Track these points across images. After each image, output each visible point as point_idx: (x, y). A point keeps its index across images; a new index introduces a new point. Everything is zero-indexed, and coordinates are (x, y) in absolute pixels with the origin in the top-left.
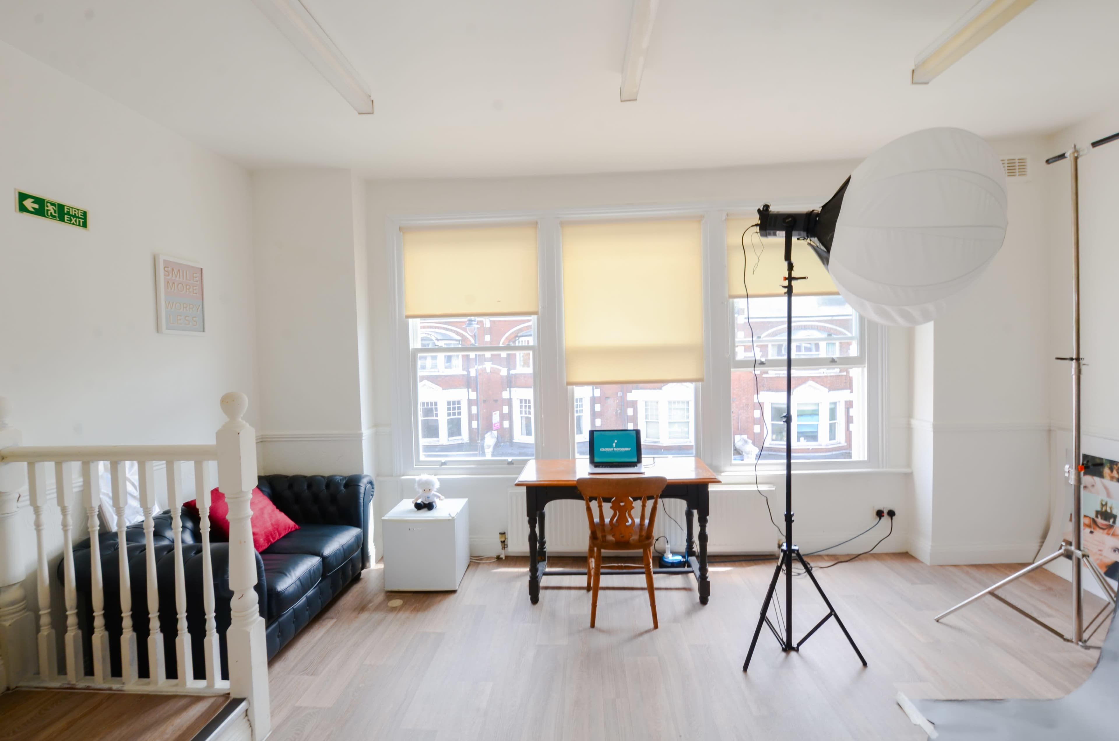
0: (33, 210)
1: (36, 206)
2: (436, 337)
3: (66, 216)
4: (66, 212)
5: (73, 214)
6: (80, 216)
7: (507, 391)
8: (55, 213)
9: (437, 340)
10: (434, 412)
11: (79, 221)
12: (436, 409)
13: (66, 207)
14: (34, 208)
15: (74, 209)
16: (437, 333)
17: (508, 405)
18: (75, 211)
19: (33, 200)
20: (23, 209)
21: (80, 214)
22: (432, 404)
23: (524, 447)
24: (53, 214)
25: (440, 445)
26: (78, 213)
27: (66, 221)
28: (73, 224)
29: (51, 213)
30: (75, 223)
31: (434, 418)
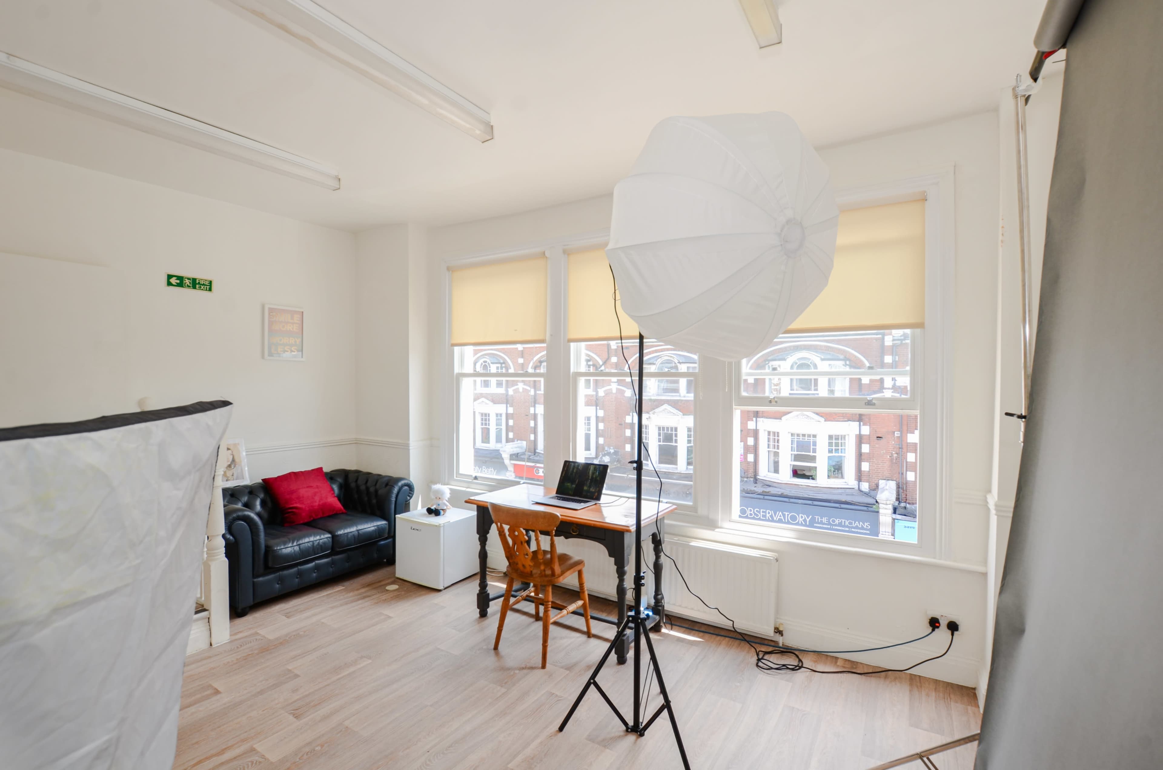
0: (176, 284)
1: (178, 281)
2: (679, 360)
3: (197, 285)
4: (197, 283)
5: (203, 283)
6: (207, 284)
7: (753, 421)
8: (190, 284)
9: (679, 363)
10: (674, 438)
11: (206, 288)
12: (676, 435)
13: (197, 280)
14: (176, 283)
15: (203, 280)
16: (680, 355)
17: (754, 437)
18: (204, 281)
19: (176, 278)
20: (169, 284)
21: (207, 283)
22: (672, 429)
23: (770, 486)
24: (189, 285)
25: (678, 473)
26: (206, 282)
27: (197, 288)
28: (202, 290)
29: (187, 285)
30: (203, 289)
31: (674, 444)
